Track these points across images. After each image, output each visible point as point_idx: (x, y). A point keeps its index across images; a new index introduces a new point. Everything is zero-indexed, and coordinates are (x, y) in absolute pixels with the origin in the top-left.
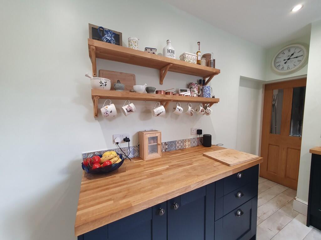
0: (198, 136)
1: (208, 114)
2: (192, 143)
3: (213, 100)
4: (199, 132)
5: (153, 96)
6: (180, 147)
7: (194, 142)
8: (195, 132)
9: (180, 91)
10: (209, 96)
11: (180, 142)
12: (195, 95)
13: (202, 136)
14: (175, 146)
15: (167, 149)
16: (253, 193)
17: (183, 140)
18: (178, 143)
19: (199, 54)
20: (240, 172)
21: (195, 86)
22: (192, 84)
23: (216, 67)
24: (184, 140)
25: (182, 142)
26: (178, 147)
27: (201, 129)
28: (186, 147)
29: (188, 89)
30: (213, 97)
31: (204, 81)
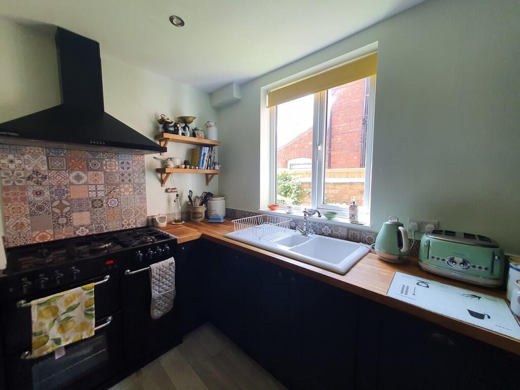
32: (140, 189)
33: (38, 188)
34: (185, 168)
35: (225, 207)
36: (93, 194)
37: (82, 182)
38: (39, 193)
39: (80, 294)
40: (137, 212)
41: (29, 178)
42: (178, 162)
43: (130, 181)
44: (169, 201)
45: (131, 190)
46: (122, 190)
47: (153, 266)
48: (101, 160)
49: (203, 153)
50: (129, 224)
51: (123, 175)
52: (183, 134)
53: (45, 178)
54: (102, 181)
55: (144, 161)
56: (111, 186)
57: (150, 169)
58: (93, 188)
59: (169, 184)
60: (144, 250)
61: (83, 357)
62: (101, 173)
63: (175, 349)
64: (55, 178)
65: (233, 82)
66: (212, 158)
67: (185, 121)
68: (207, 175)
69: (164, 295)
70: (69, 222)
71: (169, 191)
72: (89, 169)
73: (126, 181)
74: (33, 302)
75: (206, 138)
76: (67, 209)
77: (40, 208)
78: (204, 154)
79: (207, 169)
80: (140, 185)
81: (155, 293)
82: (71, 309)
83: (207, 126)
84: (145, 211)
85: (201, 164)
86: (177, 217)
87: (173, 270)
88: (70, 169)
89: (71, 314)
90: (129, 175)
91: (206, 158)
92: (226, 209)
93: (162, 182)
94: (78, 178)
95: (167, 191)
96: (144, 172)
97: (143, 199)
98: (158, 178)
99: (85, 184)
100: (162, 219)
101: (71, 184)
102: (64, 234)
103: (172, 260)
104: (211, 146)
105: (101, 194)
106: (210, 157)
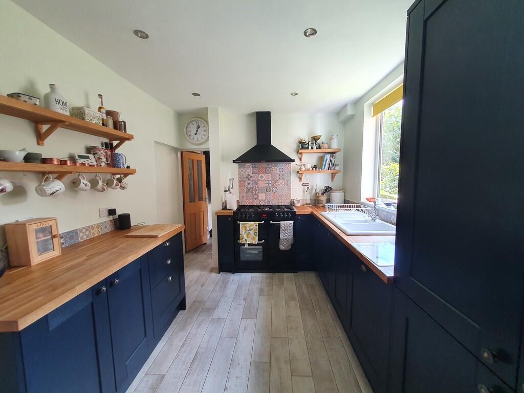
0: (111, 218)
1: (123, 188)
2: (103, 228)
3: (127, 171)
4: (112, 212)
5: (43, 168)
6: (85, 237)
7: (106, 227)
8: (106, 213)
9: (77, 158)
10: (123, 166)
11: (84, 230)
12: (103, 164)
13: (116, 216)
14: (78, 237)
15: (63, 243)
16: (179, 270)
17: (89, 226)
18: (81, 231)
19: (102, 110)
20: (167, 241)
21: (102, 152)
22: (96, 149)
23: (127, 132)
24: (91, 227)
25: (87, 230)
26: (82, 238)
27: (113, 208)
28: (95, 236)
29: (91, 156)
30: (128, 167)
31: (112, 145)
32: (288, 183)
33: (249, 181)
34: (313, 170)
35: (344, 199)
36: (267, 185)
37: (263, 179)
38: (249, 184)
39: (253, 225)
40: (286, 196)
41: (247, 177)
42: (309, 166)
43: (283, 178)
44: (304, 191)
45: (283, 183)
46: (279, 183)
47: (281, 222)
48: (270, 168)
49: (325, 159)
50: (282, 202)
51: (280, 175)
52: (312, 148)
53: (251, 177)
54: (270, 179)
55: (290, 167)
56: (275, 182)
57: (294, 171)
58: (267, 182)
59: (304, 180)
60: (283, 214)
61: (252, 254)
62: (270, 175)
63: (292, 274)
64: (254, 177)
65: (347, 104)
66: (333, 162)
67: (315, 139)
68: (332, 174)
69: (286, 239)
70: (257, 198)
71: (304, 184)
72: (266, 173)
73: (281, 178)
74: (241, 223)
75: (329, 148)
76: (257, 192)
77: (249, 190)
78: (327, 159)
79: (328, 169)
80: (288, 181)
81: (282, 236)
82: (250, 230)
83: (331, 139)
84: (290, 196)
85: (323, 167)
86: (308, 202)
87: (292, 227)
88: (259, 173)
89: (250, 232)
90: (283, 175)
91: (327, 162)
92: (345, 200)
93: (300, 179)
94: (262, 177)
95: (302, 185)
96: (290, 173)
97: (289, 189)
98: (298, 176)
99: (264, 180)
100: (299, 201)
101: (259, 180)
102: (256, 203)
103: (292, 222)
104: (332, 153)
105: (270, 185)
106: (331, 161)
